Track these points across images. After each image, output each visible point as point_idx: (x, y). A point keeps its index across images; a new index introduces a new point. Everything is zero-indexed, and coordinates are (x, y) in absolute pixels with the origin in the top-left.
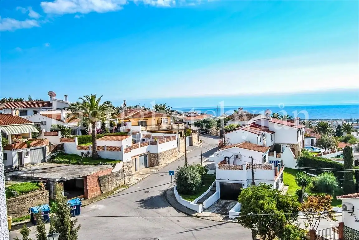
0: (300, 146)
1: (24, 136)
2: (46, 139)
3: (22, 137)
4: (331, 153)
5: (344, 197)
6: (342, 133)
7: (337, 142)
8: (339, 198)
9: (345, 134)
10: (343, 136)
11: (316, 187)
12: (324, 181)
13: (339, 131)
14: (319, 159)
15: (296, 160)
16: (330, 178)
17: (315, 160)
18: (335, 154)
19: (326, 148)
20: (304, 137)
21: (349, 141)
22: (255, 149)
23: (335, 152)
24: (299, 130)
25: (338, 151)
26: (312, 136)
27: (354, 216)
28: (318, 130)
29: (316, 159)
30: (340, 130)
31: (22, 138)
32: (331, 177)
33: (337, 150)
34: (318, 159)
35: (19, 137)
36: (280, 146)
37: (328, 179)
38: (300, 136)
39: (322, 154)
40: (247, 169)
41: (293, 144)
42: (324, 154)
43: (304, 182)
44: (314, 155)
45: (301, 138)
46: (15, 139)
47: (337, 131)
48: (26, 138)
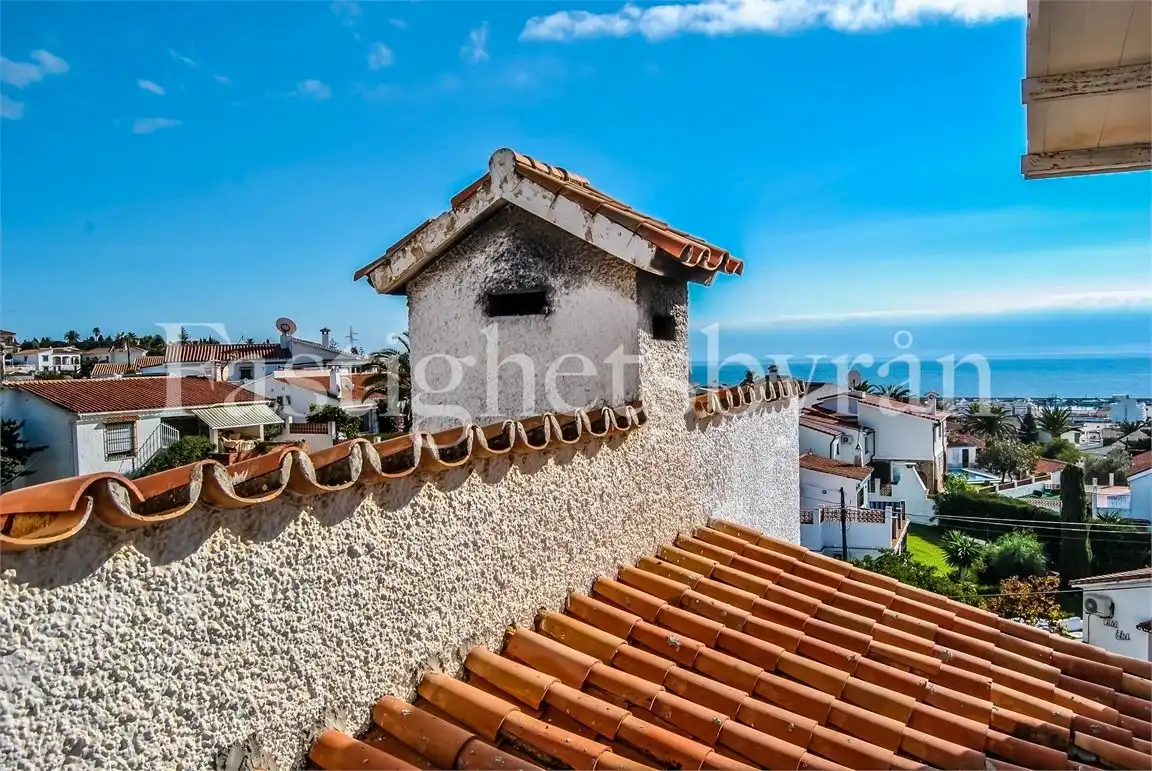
0: (938, 464)
1: (246, 434)
2: (304, 441)
3: (239, 435)
4: (1019, 484)
5: (1088, 582)
6: (1037, 434)
7: (1032, 456)
8: (1076, 583)
9: (1048, 438)
10: (1042, 444)
11: (990, 569)
12: (1014, 554)
13: (1028, 430)
14: (994, 500)
15: (932, 503)
16: (1026, 545)
17: (983, 503)
18: (1028, 489)
19: (1004, 471)
20: (946, 444)
21: (1060, 455)
22: (837, 470)
23: (1030, 482)
24: (936, 425)
25: (1036, 480)
26: (965, 441)
27: (1114, 625)
28: (975, 426)
29: (984, 499)
30: (1033, 427)
31: (241, 438)
32: (1030, 543)
33: (1033, 477)
34: (991, 500)
35: (231, 435)
36: (889, 465)
37: (1023, 549)
38: (939, 441)
39: (997, 489)
40: (822, 520)
41: (922, 462)
42: (1000, 489)
43: (965, 556)
44: (978, 489)
45: (940, 446)
46: (225, 440)
47: (1023, 428)
48: (250, 438)
